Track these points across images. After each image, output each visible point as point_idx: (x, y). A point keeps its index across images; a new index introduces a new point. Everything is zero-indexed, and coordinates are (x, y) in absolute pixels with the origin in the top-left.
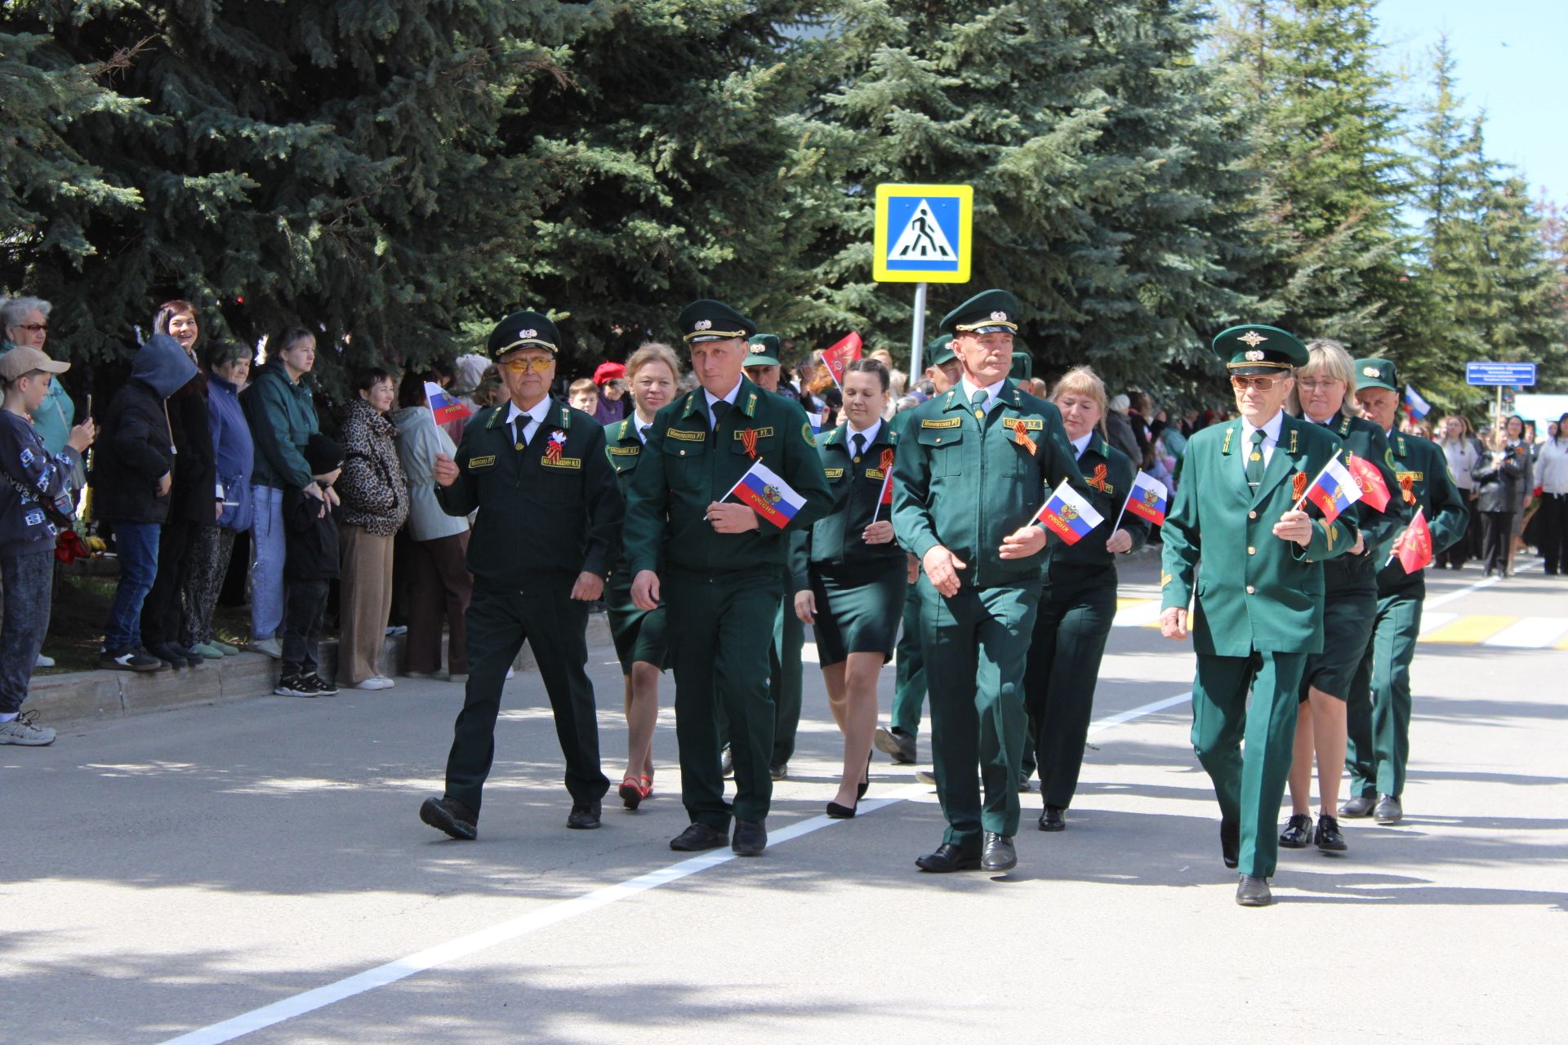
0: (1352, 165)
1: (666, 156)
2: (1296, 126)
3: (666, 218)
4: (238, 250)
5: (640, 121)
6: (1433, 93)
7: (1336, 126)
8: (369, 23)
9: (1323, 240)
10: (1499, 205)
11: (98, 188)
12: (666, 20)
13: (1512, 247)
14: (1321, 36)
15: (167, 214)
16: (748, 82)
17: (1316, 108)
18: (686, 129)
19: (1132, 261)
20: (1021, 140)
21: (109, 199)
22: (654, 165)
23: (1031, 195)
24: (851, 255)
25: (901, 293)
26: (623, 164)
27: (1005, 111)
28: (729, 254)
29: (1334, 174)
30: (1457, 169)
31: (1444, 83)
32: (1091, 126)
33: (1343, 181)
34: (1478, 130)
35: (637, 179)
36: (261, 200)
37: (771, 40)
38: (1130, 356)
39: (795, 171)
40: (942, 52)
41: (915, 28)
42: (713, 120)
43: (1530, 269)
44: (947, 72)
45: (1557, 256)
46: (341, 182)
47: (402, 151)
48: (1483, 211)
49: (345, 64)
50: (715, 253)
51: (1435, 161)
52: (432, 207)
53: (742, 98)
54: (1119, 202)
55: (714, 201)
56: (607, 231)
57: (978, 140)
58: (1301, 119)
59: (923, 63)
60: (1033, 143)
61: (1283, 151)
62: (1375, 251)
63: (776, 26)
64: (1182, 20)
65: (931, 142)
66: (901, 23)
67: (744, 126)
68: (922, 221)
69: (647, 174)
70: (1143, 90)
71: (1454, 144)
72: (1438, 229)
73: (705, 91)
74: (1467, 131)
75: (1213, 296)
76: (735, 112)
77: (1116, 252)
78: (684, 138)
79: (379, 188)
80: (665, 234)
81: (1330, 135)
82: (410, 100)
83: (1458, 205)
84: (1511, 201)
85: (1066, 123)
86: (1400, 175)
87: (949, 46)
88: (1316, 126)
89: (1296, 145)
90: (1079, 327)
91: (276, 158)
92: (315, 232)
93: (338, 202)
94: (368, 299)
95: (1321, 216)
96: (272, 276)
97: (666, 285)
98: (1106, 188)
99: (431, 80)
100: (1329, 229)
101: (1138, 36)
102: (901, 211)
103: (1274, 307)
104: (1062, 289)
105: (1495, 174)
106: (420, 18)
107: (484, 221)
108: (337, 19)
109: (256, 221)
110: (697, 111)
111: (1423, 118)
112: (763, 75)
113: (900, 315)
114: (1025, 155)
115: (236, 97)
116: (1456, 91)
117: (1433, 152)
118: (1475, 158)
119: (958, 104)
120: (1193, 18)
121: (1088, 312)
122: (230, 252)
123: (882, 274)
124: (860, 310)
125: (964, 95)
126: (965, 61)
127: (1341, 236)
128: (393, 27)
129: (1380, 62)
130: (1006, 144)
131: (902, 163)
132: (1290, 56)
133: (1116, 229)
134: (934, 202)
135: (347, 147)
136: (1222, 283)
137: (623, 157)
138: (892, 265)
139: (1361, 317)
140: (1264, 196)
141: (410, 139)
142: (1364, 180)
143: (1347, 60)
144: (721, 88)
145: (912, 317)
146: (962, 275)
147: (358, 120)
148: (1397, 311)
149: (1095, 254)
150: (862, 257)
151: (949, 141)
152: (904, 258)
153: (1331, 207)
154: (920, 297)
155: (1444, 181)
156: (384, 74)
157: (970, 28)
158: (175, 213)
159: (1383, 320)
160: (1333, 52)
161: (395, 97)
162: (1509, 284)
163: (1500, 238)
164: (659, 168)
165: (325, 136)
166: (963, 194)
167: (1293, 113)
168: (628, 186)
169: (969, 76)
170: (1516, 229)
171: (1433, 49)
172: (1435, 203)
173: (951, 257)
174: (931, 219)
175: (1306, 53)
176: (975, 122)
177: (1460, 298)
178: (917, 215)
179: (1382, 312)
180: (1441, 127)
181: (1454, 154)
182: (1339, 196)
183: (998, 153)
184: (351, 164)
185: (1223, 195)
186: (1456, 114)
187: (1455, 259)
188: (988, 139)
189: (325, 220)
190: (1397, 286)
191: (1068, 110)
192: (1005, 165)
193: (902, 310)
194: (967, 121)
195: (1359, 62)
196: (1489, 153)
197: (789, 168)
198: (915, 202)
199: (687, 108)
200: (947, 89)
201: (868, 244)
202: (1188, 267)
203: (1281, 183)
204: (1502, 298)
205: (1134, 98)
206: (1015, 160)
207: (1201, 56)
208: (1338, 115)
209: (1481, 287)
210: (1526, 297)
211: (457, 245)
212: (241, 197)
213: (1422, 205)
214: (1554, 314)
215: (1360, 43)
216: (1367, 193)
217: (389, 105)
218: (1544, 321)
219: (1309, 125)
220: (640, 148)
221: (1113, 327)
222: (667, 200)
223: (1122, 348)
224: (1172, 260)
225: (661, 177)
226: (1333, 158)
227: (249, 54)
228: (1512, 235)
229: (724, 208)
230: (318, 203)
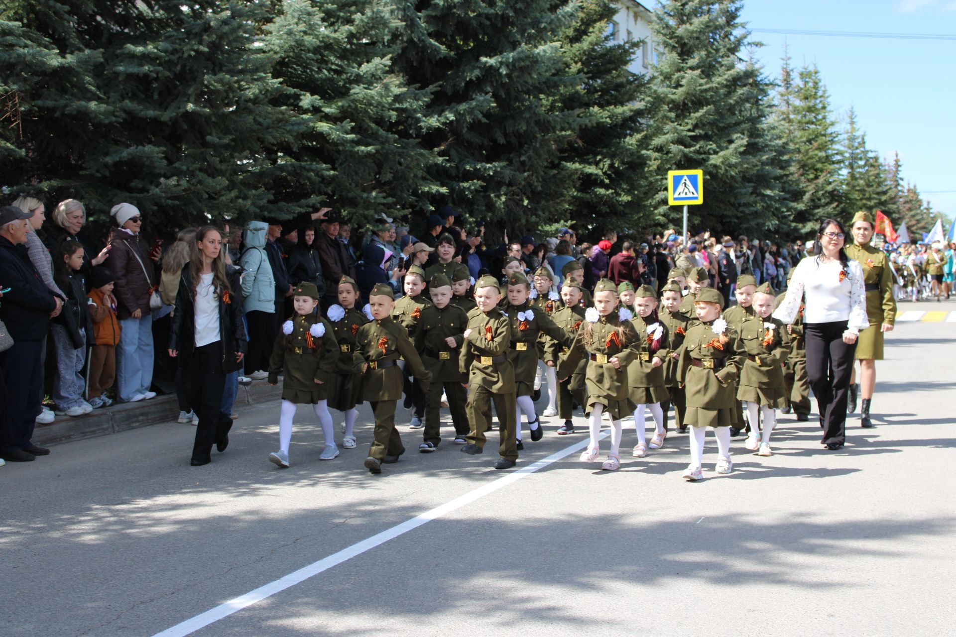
0: (822, 154)
1: (606, 166)
2: (803, 142)
3: (607, 187)
4: (478, 206)
5: (596, 155)
6: (848, 127)
7: (816, 141)
8: (516, 128)
9: (815, 182)
10: (872, 166)
11: (435, 188)
12: (604, 120)
13: (877, 180)
14: (810, 110)
15: (455, 196)
16: (634, 139)
17: (810, 134)
18: (612, 157)
19: (755, 192)
20: (716, 153)
21: (438, 191)
22: (602, 169)
23: (722, 172)
24: (660, 196)
25: (679, 209)
26: (591, 170)
27: (711, 143)
28: (629, 198)
29: (817, 158)
30: (858, 154)
31: (852, 123)
32: (741, 146)
33: (820, 160)
34: (863, 139)
35: (596, 175)
36: (485, 189)
37: (638, 124)
38: (755, 226)
39: (651, 168)
40: (687, 123)
41: (677, 116)
42: (622, 153)
43: (885, 189)
44: (689, 130)
45: (892, 183)
46: (510, 182)
47: (529, 171)
48: (867, 168)
49: (509, 142)
50: (625, 198)
51: (850, 151)
52: (539, 188)
53: (632, 145)
54: (751, 172)
55: (623, 180)
56: (588, 193)
57: (701, 154)
58: (804, 139)
59: (682, 128)
60: (721, 154)
61: (799, 151)
62: (833, 184)
63: (639, 119)
64: (767, 107)
65: (685, 156)
66: (673, 115)
67: (632, 154)
68: (685, 183)
69: (600, 172)
70: (754, 133)
71: (856, 144)
72: (853, 176)
73: (619, 143)
74: (860, 140)
75: (782, 204)
76: (630, 149)
77: (750, 190)
78: (612, 160)
79: (523, 183)
80: (608, 193)
81: (815, 144)
82: (531, 153)
83: (860, 167)
84: (875, 164)
85: (733, 146)
86: (839, 157)
87: (690, 121)
88: (809, 141)
89: (803, 149)
90: (737, 218)
91: (489, 175)
92: (503, 198)
93: (510, 188)
94: (520, 220)
95: (813, 173)
96: (490, 214)
97: (608, 210)
98: (747, 168)
99: (538, 145)
100: (816, 177)
101: (751, 114)
102: (677, 180)
103: (801, 206)
104: (733, 205)
105: (870, 155)
106: (532, 125)
107: (556, 192)
108: (505, 127)
109: (484, 197)
110: (616, 150)
111: (845, 136)
112: (639, 136)
113: (678, 216)
114: (719, 158)
115: (473, 155)
116: (856, 126)
117: (849, 148)
118: (862, 149)
119: (694, 141)
120: (770, 106)
121: (742, 212)
122: (476, 207)
123: (672, 202)
124: (664, 215)
125: (695, 139)
126: (696, 126)
127: (821, 181)
128: (524, 128)
129: (831, 118)
130: (711, 154)
131: (675, 163)
132: (799, 117)
133: (748, 182)
134: (689, 177)
135: (511, 170)
136: (785, 199)
137: (592, 167)
138: (675, 199)
139: (830, 209)
140: (793, 169)
141: (532, 166)
142: (827, 159)
143: (820, 117)
144: (624, 142)
145: (682, 217)
146: (700, 201)
147: (514, 161)
148: (842, 205)
149: (743, 191)
150: (664, 196)
151: (692, 155)
152: (680, 196)
153: (816, 170)
154: (685, 210)
155: (854, 158)
156: (521, 145)
157: (698, 115)
158: (457, 196)
159: (838, 209)
160: (813, 115)
161: (526, 152)
162: (878, 194)
163: (873, 177)
164: (604, 170)
165: (505, 167)
166: (699, 173)
167: (801, 137)
168: (594, 177)
169: (698, 132)
170: (878, 174)
171: (848, 111)
172: (851, 166)
173: (696, 195)
174: (688, 182)
175: (805, 116)
176: (700, 148)
177: (861, 199)
178: (683, 181)
179: (837, 206)
180: (852, 139)
181: (857, 148)
182: (819, 166)
183: (709, 158)
184: (514, 175)
185: (782, 168)
186: (857, 134)
187: (858, 185)
188: (705, 153)
189: (505, 194)
190: (840, 197)
191: (731, 142)
192: (712, 162)
193: (678, 214)
194: (698, 147)
195: (824, 118)
196: (868, 147)
197: (649, 168)
198: (682, 177)
199: (613, 149)
200: (691, 137)
201: (665, 192)
202: (772, 194)
203: (799, 162)
204: (876, 199)
205: (751, 136)
206: (715, 160)
207: (771, 120)
208: (817, 136)
209: (867, 195)
210: (884, 198)
211: (547, 201)
212: (480, 189)
213: (846, 167)
214: (894, 203)
215: (824, 111)
216: (830, 164)
217: (523, 155)
218: (891, 206)
219: (807, 141)
220: (597, 164)
221: (749, 217)
222: (607, 181)
223: (753, 223)
224: (768, 192)
225: (605, 173)
226: (816, 152)
227: (477, 140)
228: (877, 176)
229: (627, 183)
230: (504, 189)
